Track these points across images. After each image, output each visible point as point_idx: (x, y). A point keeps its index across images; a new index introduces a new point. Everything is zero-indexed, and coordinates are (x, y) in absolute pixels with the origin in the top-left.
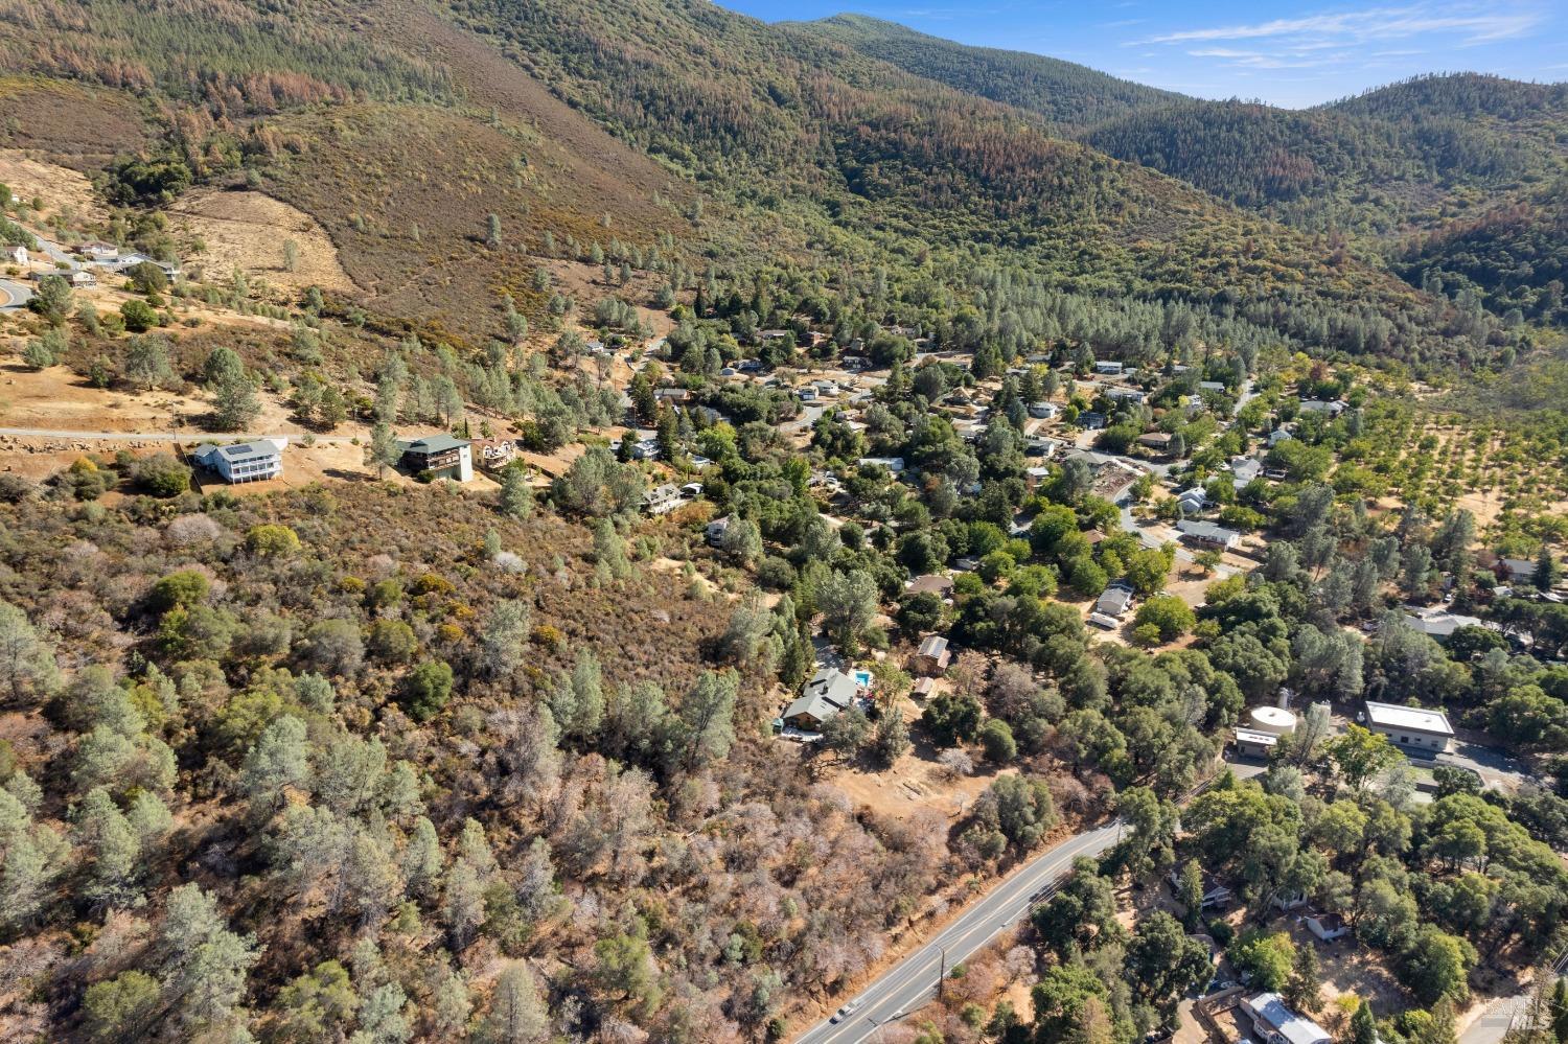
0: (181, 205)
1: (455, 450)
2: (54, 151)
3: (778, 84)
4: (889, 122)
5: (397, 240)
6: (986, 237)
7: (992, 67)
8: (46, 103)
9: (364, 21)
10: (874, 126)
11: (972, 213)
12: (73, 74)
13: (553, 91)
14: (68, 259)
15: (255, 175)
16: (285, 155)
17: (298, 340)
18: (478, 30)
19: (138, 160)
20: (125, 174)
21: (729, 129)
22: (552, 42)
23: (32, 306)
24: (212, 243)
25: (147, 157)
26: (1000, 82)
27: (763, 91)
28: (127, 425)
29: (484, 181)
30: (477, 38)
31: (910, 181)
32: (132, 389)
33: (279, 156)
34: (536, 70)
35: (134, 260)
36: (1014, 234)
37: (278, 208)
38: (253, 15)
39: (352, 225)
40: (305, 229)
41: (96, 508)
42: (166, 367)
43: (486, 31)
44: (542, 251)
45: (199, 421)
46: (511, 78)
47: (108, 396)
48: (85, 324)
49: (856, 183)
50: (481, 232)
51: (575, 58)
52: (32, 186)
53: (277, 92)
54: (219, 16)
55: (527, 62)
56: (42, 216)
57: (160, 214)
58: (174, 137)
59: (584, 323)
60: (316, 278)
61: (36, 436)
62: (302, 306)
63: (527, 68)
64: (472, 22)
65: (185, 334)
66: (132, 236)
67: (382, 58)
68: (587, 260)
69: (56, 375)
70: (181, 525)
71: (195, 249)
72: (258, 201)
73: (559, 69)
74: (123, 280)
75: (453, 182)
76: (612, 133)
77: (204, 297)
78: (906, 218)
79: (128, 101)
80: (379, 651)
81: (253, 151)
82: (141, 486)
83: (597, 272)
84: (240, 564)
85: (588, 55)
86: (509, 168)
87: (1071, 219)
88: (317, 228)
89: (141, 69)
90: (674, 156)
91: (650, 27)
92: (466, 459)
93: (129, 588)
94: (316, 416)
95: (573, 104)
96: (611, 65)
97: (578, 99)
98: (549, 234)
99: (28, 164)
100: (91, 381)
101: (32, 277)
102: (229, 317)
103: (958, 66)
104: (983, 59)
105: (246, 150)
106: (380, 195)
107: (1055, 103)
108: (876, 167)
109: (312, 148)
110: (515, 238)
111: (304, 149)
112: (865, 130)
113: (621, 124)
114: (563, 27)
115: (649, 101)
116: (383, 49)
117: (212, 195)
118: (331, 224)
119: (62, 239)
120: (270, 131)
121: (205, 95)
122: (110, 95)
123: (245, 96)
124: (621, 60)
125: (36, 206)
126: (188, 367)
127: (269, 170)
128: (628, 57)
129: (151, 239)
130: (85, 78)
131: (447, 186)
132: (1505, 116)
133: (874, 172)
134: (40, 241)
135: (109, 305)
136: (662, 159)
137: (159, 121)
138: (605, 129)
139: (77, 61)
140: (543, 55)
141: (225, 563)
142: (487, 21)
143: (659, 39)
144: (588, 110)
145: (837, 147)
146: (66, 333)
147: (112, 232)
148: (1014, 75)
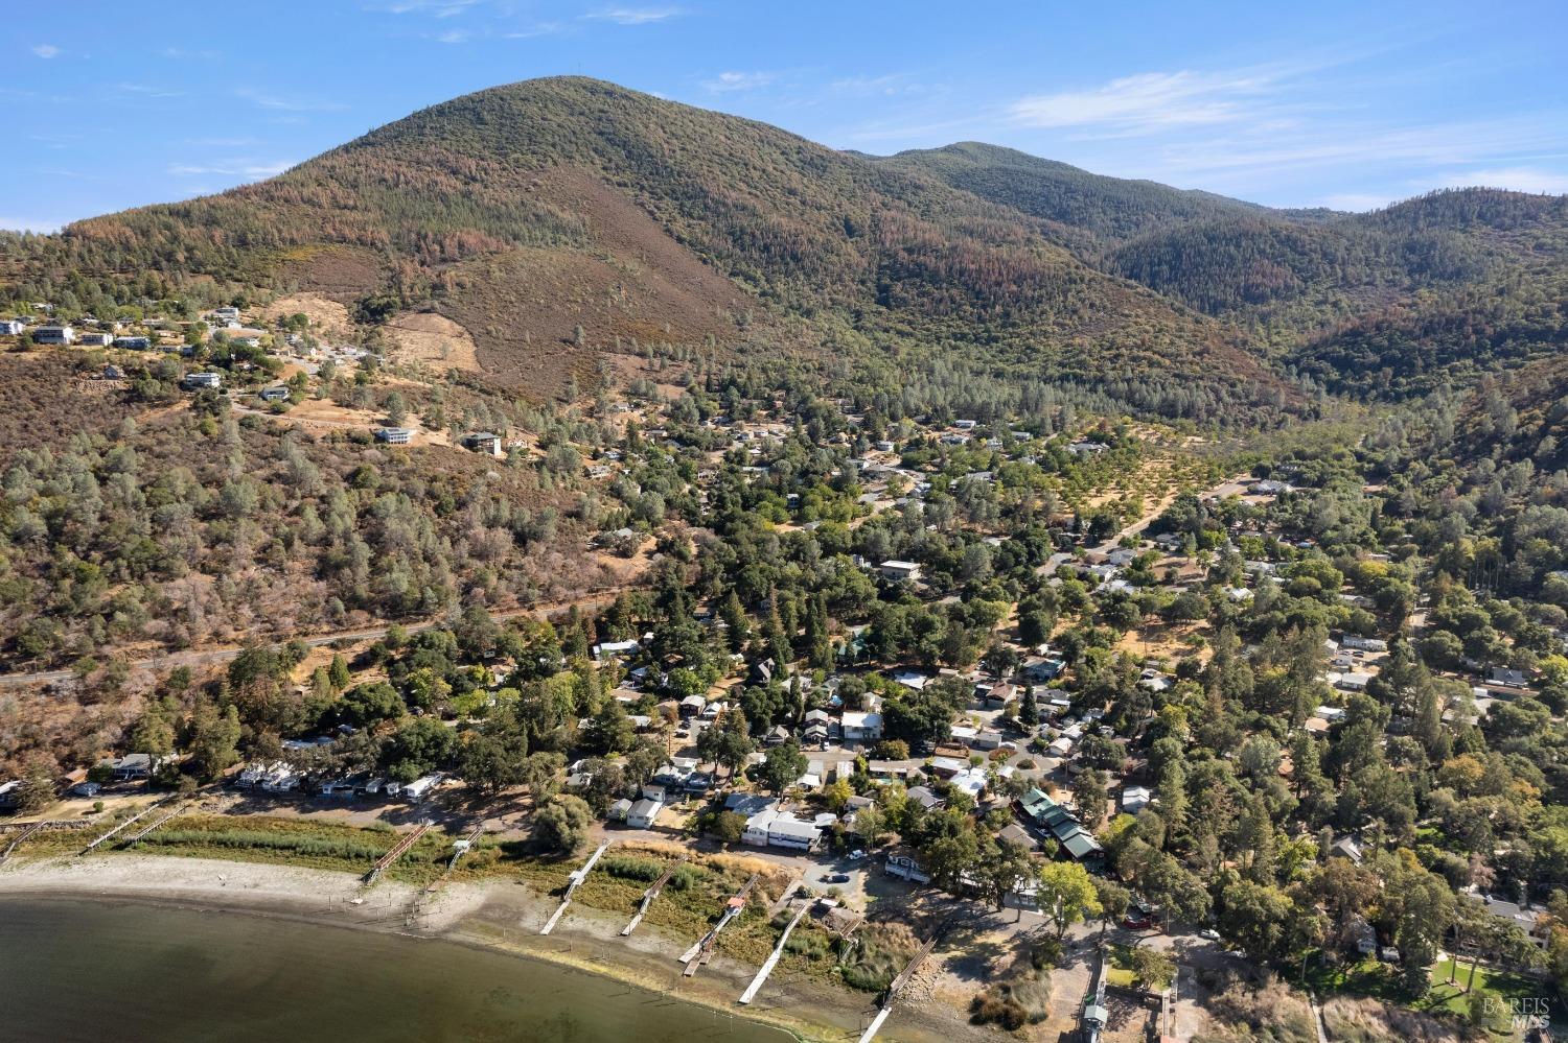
0: (393, 323)
1: (491, 440)
2: (330, 292)
3: (853, 216)
4: (923, 248)
5: (516, 342)
6: (963, 337)
7: (1069, 190)
8: (327, 262)
9: (535, 184)
10: (910, 251)
11: (961, 318)
12: (343, 240)
13: (668, 230)
14: (333, 353)
15: (436, 304)
16: (457, 290)
17: (433, 392)
18: (619, 185)
19: (373, 295)
20: (365, 304)
21: (794, 257)
22: (674, 191)
23: (319, 374)
24: (406, 344)
25: (378, 294)
26: (1072, 203)
27: (840, 224)
28: (352, 421)
29: (585, 302)
30: (618, 191)
31: (923, 294)
32: (355, 408)
33: (451, 290)
34: (658, 214)
35: (363, 354)
36: (985, 335)
37: (446, 323)
38: (459, 185)
39: (489, 333)
40: (460, 335)
41: (339, 446)
42: (370, 399)
43: (625, 185)
44: (611, 348)
45: (379, 421)
46: (636, 222)
47: (346, 410)
48: (339, 382)
49: (884, 298)
50: (571, 336)
51: (688, 204)
52: (317, 313)
53: (461, 246)
54: (437, 189)
55: (652, 208)
56: (322, 331)
57: (381, 329)
58: (395, 280)
59: (623, 393)
60: (460, 365)
61: (319, 423)
62: (447, 378)
63: (651, 213)
64: (616, 179)
65: (380, 387)
66: (365, 341)
67: (542, 213)
68: (642, 355)
69: (327, 401)
70: (367, 453)
71: (396, 348)
72: (436, 319)
73: (675, 214)
74: (357, 364)
75: (561, 305)
76: (705, 262)
77: (394, 373)
78: (910, 323)
79: (373, 255)
80: (431, 494)
81: (437, 288)
82: (356, 440)
83: (645, 363)
84: (387, 466)
85: (699, 202)
86: (606, 293)
87: (1033, 322)
88: (467, 335)
89: (383, 234)
90: (748, 278)
91: (756, 174)
92: (497, 444)
93: (348, 469)
94: (434, 424)
95: (680, 240)
96: (715, 209)
97: (685, 236)
98: (618, 338)
99: (316, 301)
100: (340, 404)
101: (318, 362)
102: (404, 381)
103: (1039, 190)
104: (1062, 182)
105: (434, 287)
106: (510, 314)
107: (1117, 220)
108: (900, 285)
109: (474, 285)
110: (596, 340)
111: (469, 285)
112: (903, 255)
113: (712, 255)
114: (682, 180)
115: (737, 236)
116: (542, 206)
117: (411, 316)
118: (476, 332)
119: (331, 343)
120: (451, 274)
121: (419, 249)
122: (362, 252)
123: (442, 252)
124: (725, 205)
125: (319, 325)
126: (380, 400)
127: (446, 300)
128: (729, 201)
129: (374, 343)
130: (351, 242)
131: (557, 307)
132: (1501, 227)
133: (898, 288)
134: (321, 346)
135: (350, 374)
136: (739, 281)
137: (389, 268)
138: (700, 259)
139: (347, 231)
140: (666, 202)
141: (381, 465)
142: (627, 177)
143: (762, 184)
144: (691, 245)
145: (880, 267)
146: (332, 385)
147: (355, 339)
148: (1086, 196)
